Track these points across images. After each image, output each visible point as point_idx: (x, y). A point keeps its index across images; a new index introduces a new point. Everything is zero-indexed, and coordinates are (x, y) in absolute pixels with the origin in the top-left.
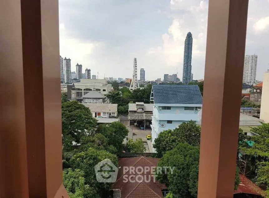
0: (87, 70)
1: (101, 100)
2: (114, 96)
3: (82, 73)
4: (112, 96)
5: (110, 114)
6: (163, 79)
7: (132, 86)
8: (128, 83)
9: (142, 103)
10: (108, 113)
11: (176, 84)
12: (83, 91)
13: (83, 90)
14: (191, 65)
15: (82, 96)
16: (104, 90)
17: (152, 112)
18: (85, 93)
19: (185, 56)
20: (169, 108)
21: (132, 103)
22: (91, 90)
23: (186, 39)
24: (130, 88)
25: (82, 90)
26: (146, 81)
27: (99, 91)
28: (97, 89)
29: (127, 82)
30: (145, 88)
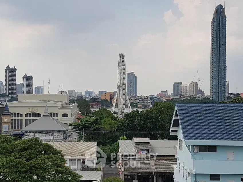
0: (25, 77)
1: (60, 134)
2: (88, 127)
3: (17, 83)
4: (84, 126)
5: (84, 162)
6: (173, 92)
7: (116, 106)
8: (107, 100)
9: (147, 140)
10: (79, 160)
11: (199, 100)
12: (24, 118)
13: (24, 116)
14: (225, 66)
15: (21, 128)
16: (65, 115)
17: (174, 156)
18: (28, 122)
19: (212, 49)
20: (213, 149)
21: (124, 139)
22: (40, 115)
23: (213, 18)
24: (113, 110)
25: (21, 115)
26: (138, 95)
27: (55, 118)
28: (51, 113)
29: (103, 98)
30: (147, 110)
